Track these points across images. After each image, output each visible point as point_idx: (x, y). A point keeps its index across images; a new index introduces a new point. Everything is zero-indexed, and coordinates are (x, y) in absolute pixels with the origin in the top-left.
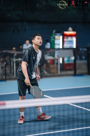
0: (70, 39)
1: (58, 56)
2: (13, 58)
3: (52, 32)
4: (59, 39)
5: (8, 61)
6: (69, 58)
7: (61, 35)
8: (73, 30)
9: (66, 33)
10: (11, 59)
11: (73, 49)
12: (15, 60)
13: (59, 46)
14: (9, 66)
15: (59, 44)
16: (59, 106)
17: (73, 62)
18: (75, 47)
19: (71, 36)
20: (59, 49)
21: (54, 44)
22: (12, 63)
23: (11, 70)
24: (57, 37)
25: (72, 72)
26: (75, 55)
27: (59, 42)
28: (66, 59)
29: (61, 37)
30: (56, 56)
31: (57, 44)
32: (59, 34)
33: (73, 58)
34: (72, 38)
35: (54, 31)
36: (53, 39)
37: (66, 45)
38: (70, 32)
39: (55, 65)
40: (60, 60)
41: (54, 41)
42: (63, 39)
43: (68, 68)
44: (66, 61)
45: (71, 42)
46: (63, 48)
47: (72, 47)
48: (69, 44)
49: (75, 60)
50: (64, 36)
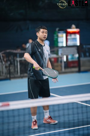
0: (73, 36)
1: (62, 54)
2: (17, 57)
3: (55, 30)
4: (62, 37)
5: (12, 60)
6: (73, 55)
7: (64, 32)
8: (77, 28)
9: (69, 30)
10: (15, 58)
11: (77, 46)
12: (18, 59)
13: (63, 44)
14: (13, 65)
15: (62, 42)
16: (64, 104)
17: (77, 60)
18: (78, 44)
19: (74, 33)
20: (62, 47)
21: (58, 42)
22: (16, 62)
23: (15, 69)
24: (60, 35)
25: (77, 69)
26: (78, 53)
27: (63, 40)
28: (70, 57)
29: (64, 35)
30: (60, 54)
31: (60, 42)
32: (62, 32)
33: (77, 56)
34: (75, 36)
35: (57, 29)
36: (56, 37)
37: (70, 43)
38: (74, 29)
39: (59, 63)
40: (64, 57)
41: (57, 39)
42: (67, 36)
43: (72, 65)
44: (71, 59)
45: (74, 40)
46: (67, 46)
47: (76, 45)
48: (73, 41)
49: (79, 58)
50: (67, 33)
